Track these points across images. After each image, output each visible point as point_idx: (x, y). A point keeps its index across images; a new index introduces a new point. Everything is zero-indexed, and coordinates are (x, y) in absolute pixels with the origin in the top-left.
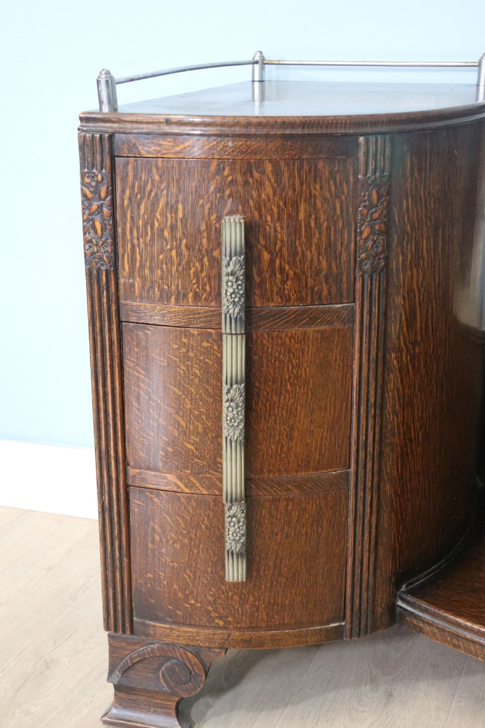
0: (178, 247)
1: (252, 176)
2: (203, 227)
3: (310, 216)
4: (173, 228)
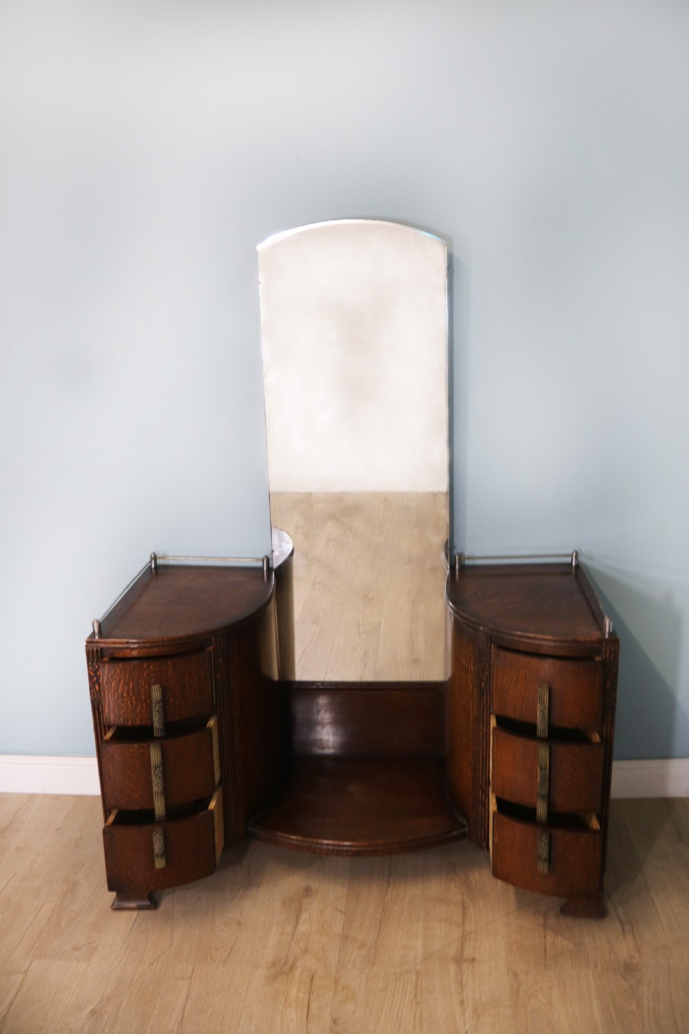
0: (131, 700)
1: (163, 668)
2: (142, 691)
3: (190, 680)
4: (128, 693)
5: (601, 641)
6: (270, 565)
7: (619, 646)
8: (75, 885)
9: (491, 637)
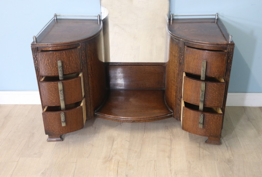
0: (50, 66)
1: (61, 54)
2: (54, 63)
3: (72, 59)
4: (49, 63)
5: (227, 44)
6: (101, 19)
7: (234, 46)
8: (33, 134)
9: (185, 43)
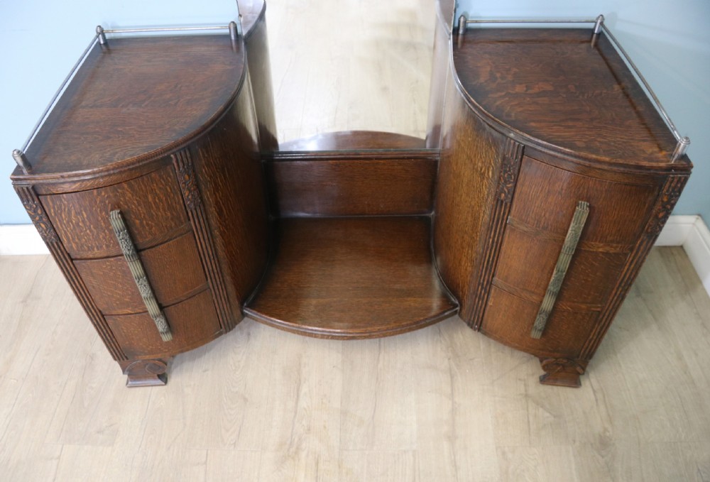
0: (90, 229)
1: (118, 192)
2: (100, 218)
4: (83, 222)
6: (239, 32)
